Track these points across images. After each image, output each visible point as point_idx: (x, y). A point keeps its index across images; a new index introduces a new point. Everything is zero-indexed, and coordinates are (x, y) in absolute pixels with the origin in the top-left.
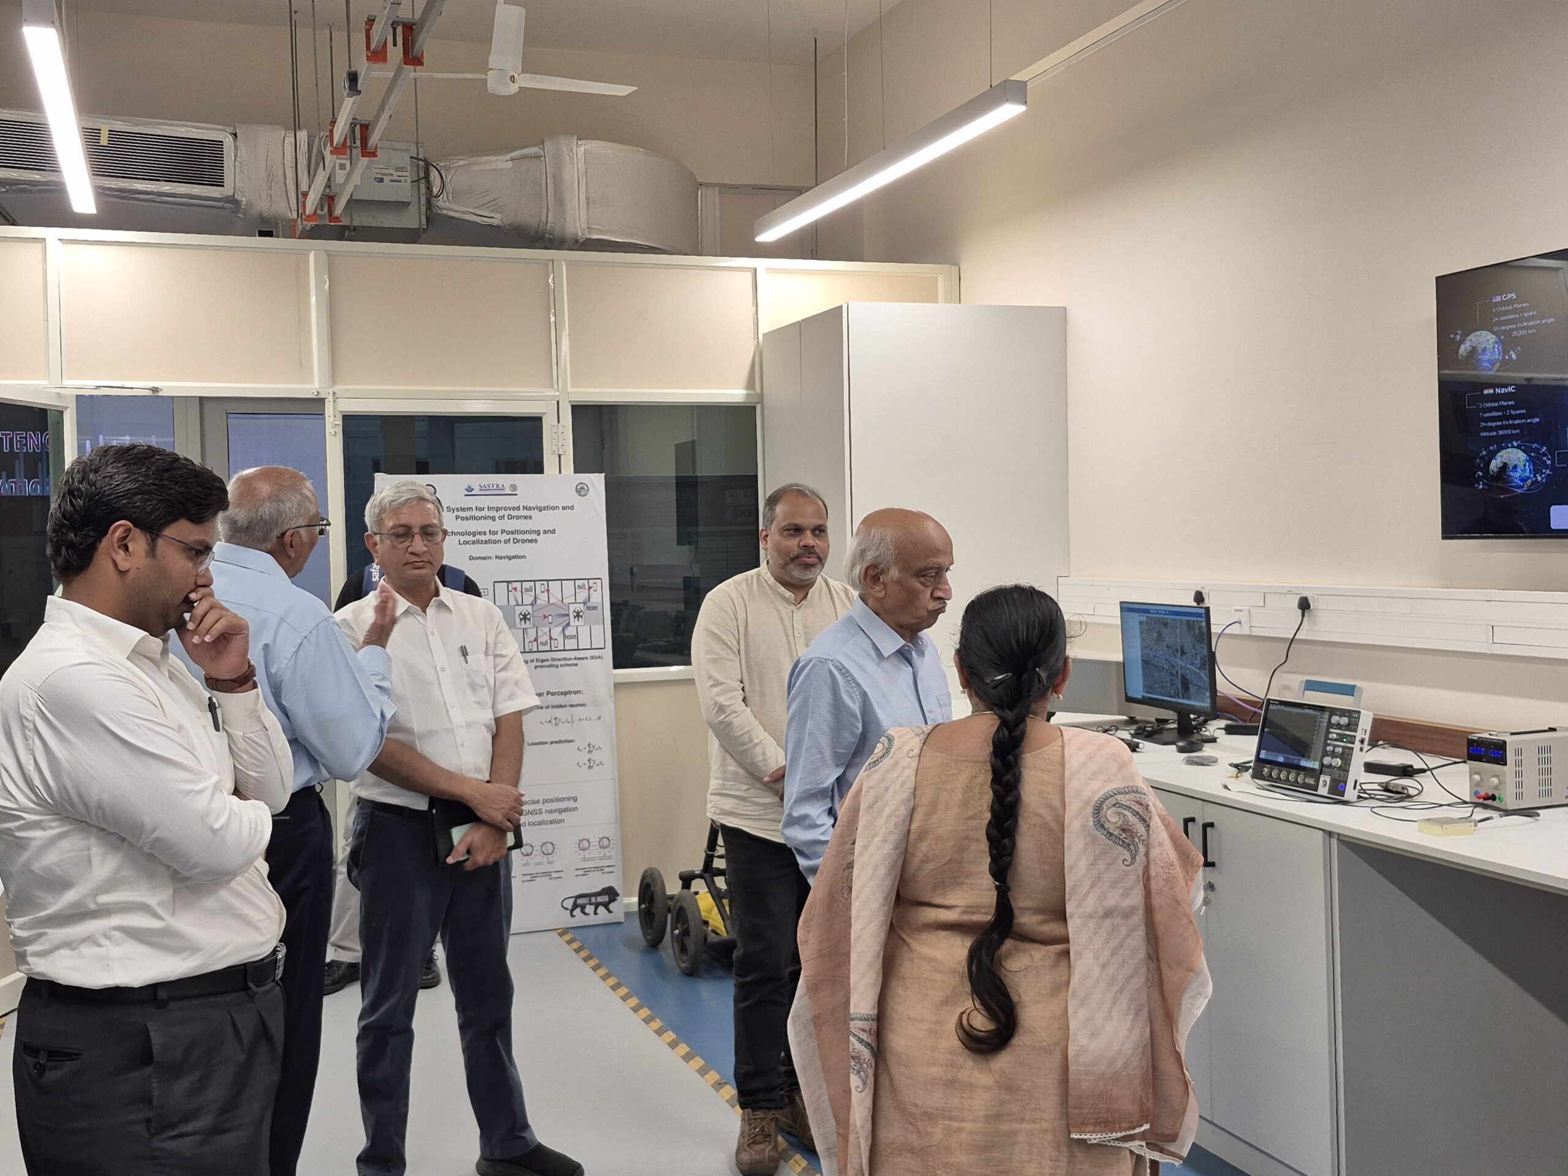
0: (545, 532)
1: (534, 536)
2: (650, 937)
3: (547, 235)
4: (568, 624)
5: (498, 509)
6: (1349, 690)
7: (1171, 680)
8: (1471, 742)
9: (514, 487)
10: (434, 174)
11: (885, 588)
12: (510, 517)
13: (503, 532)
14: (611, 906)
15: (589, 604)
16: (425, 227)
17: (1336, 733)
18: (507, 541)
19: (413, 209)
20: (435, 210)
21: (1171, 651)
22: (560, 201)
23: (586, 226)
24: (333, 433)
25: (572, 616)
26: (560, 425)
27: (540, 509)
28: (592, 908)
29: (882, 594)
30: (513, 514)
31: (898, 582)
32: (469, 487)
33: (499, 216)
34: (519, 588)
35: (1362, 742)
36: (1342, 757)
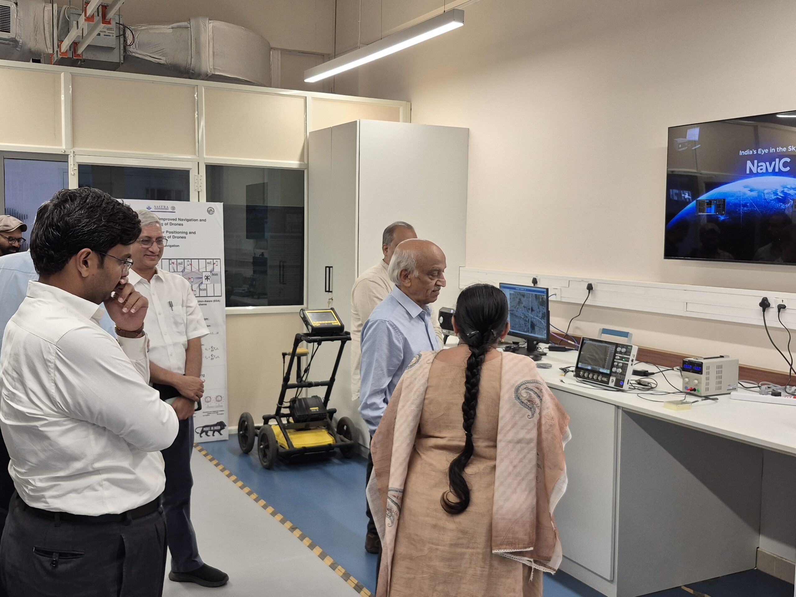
0: (190, 233)
1: (184, 235)
2: (244, 449)
3: (191, 71)
4: (202, 283)
6: (625, 334)
7: (525, 324)
8: (684, 362)
9: (173, 208)
10: (128, 33)
11: (411, 281)
12: (171, 224)
14: (222, 432)
15: (213, 273)
16: (123, 62)
17: (619, 356)
19: (116, 51)
20: (128, 53)
21: (526, 309)
22: (198, 53)
23: (212, 67)
24: (73, 174)
25: (204, 279)
26: (199, 175)
27: (188, 220)
28: (212, 432)
29: (409, 285)
30: (172, 222)
31: (418, 278)
32: (149, 207)
33: (164, 59)
34: (175, 263)
35: (632, 361)
36: (622, 368)
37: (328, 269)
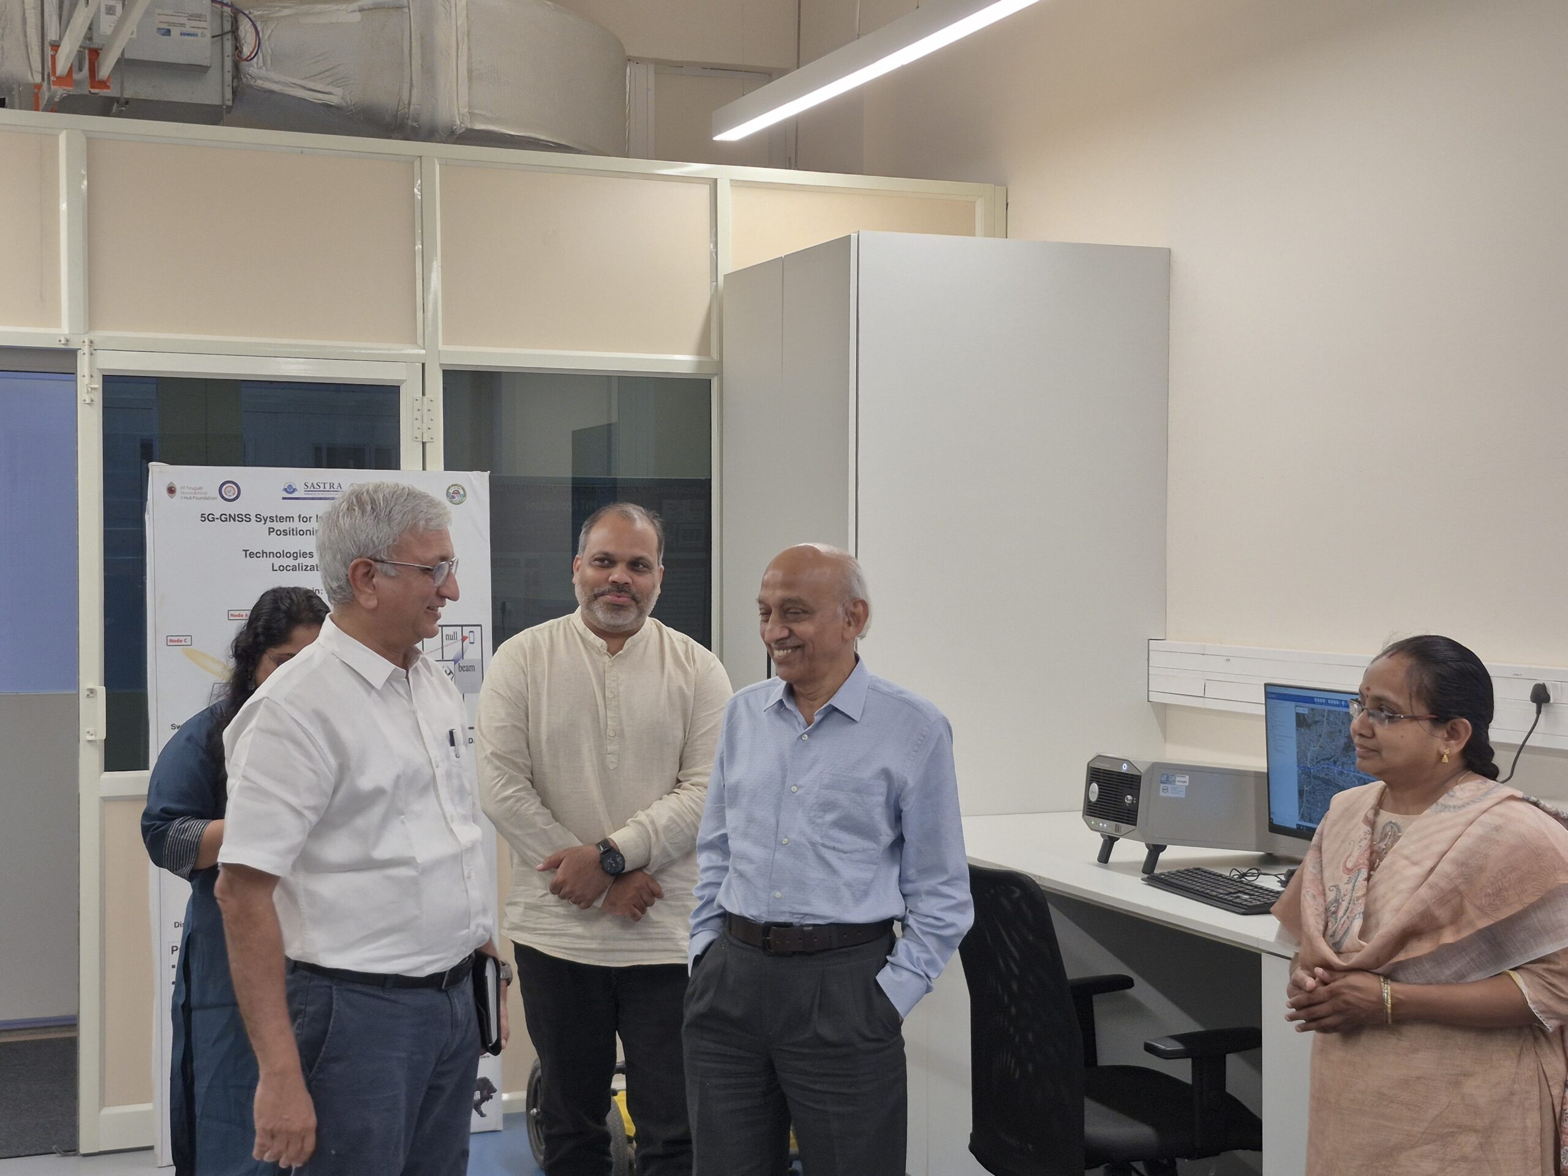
3: (410, 121)
10: (246, 28)
14: (485, 1107)
15: (462, 663)
16: (230, 103)
19: (214, 75)
20: (244, 80)
22: (429, 72)
23: (466, 110)
24: (88, 402)
26: (425, 399)
32: (290, 486)
33: (338, 91)
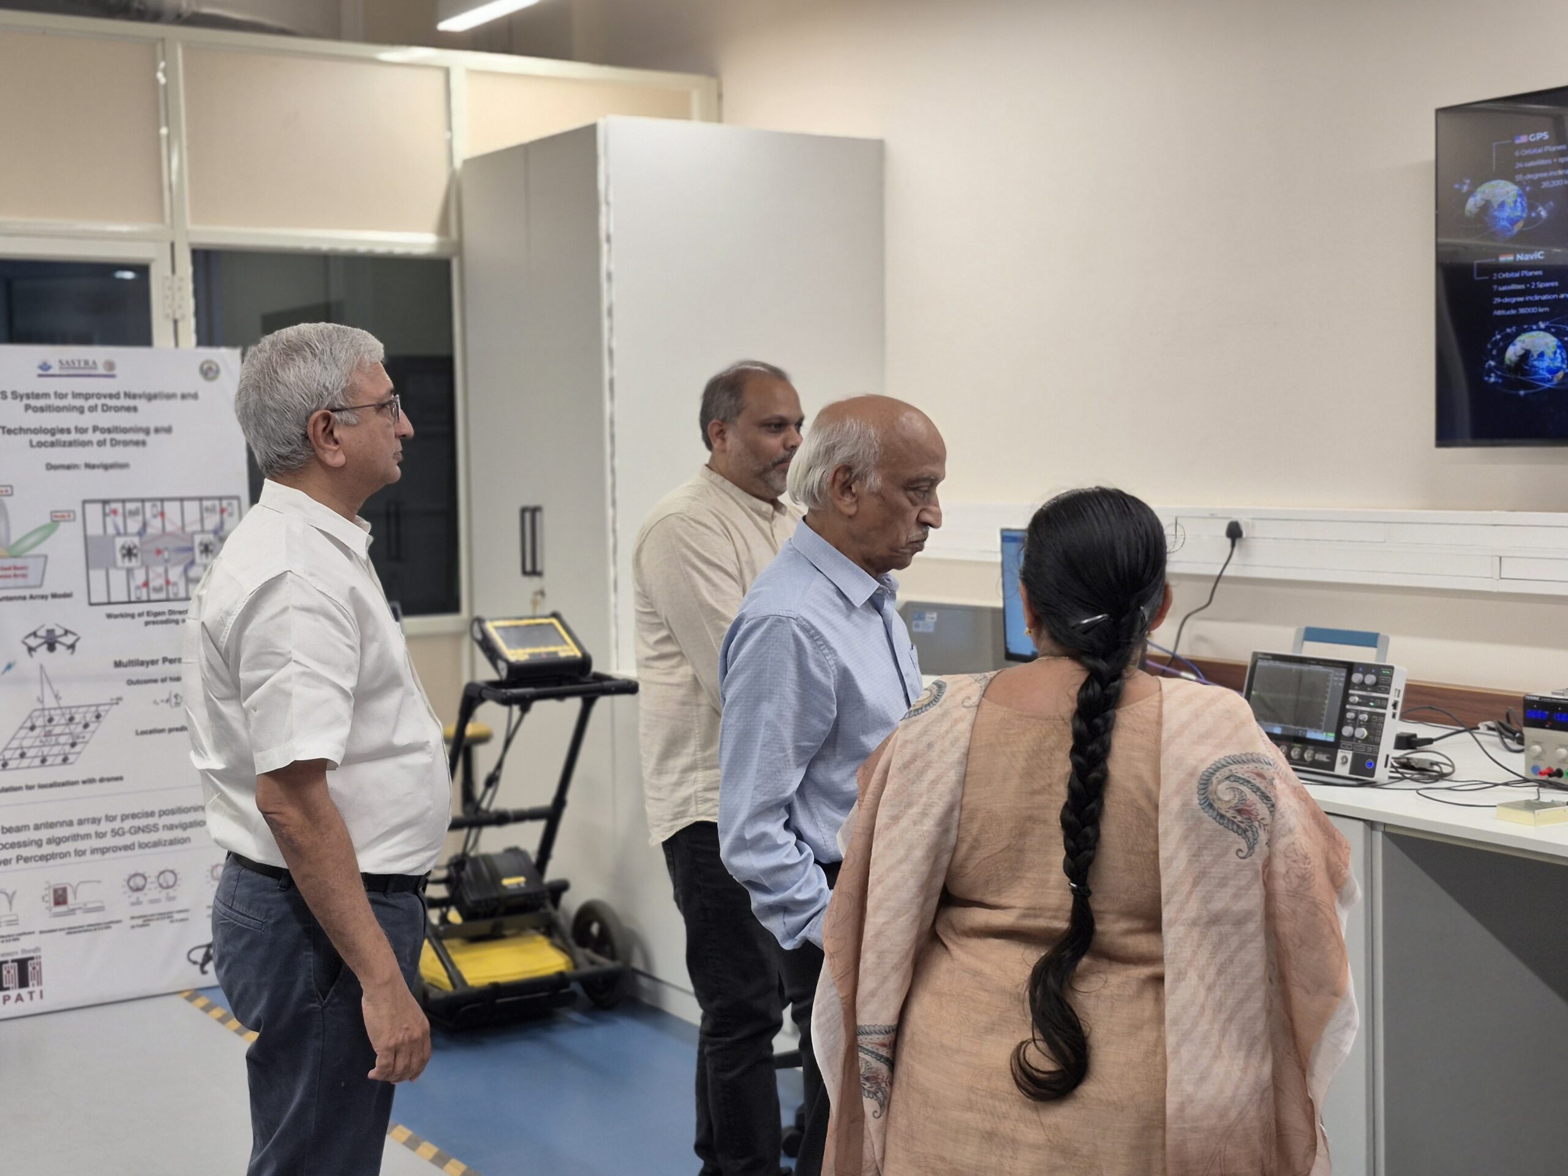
0: (157, 430)
1: (140, 437)
4: (192, 563)
5: (87, 397)
6: (1369, 640)
8: (1528, 704)
9: (110, 365)
12: (106, 408)
13: (95, 429)
17: (1359, 696)
18: (101, 443)
25: (197, 551)
26: (175, 277)
27: (151, 397)
30: (109, 402)
31: (879, 494)
32: (45, 364)
34: (120, 510)
35: (1395, 705)
36: (1368, 725)
37: (528, 516)
